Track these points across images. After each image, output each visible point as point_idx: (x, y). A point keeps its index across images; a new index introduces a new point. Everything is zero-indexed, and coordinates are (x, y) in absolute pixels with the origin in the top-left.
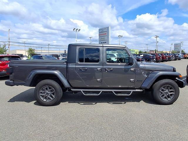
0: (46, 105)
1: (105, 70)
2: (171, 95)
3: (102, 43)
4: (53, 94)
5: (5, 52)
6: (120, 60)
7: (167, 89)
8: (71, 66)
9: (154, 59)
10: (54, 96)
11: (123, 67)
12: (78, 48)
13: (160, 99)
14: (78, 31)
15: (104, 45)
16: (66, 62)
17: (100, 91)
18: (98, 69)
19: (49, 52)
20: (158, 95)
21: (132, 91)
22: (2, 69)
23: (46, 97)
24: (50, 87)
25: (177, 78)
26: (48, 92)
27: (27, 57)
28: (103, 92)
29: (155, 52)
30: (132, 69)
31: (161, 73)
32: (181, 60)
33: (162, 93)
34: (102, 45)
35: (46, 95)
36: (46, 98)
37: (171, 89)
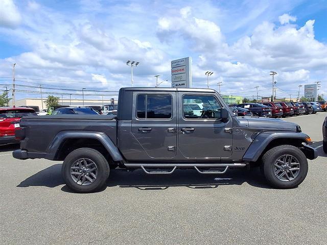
0: (82, 190)
1: (182, 130)
2: (294, 172)
3: (177, 85)
4: (94, 172)
5: (6, 103)
6: (207, 114)
7: (287, 161)
8: (124, 124)
9: (269, 113)
10: (94, 176)
11: (212, 125)
12: (135, 94)
13: (274, 178)
14: (134, 65)
15: (179, 89)
16: (115, 118)
17: (173, 167)
18: (170, 129)
19: (85, 101)
20: (272, 171)
21: (227, 165)
22: (4, 132)
23: (82, 177)
24: (89, 160)
25: (303, 143)
26: (86, 169)
27: (46, 111)
28: (178, 168)
29: (272, 101)
30: (226, 129)
31: (276, 135)
32: (317, 113)
33: (278, 168)
34: (175, 89)
35: (82, 173)
36: (81, 180)
37: (293, 161)
